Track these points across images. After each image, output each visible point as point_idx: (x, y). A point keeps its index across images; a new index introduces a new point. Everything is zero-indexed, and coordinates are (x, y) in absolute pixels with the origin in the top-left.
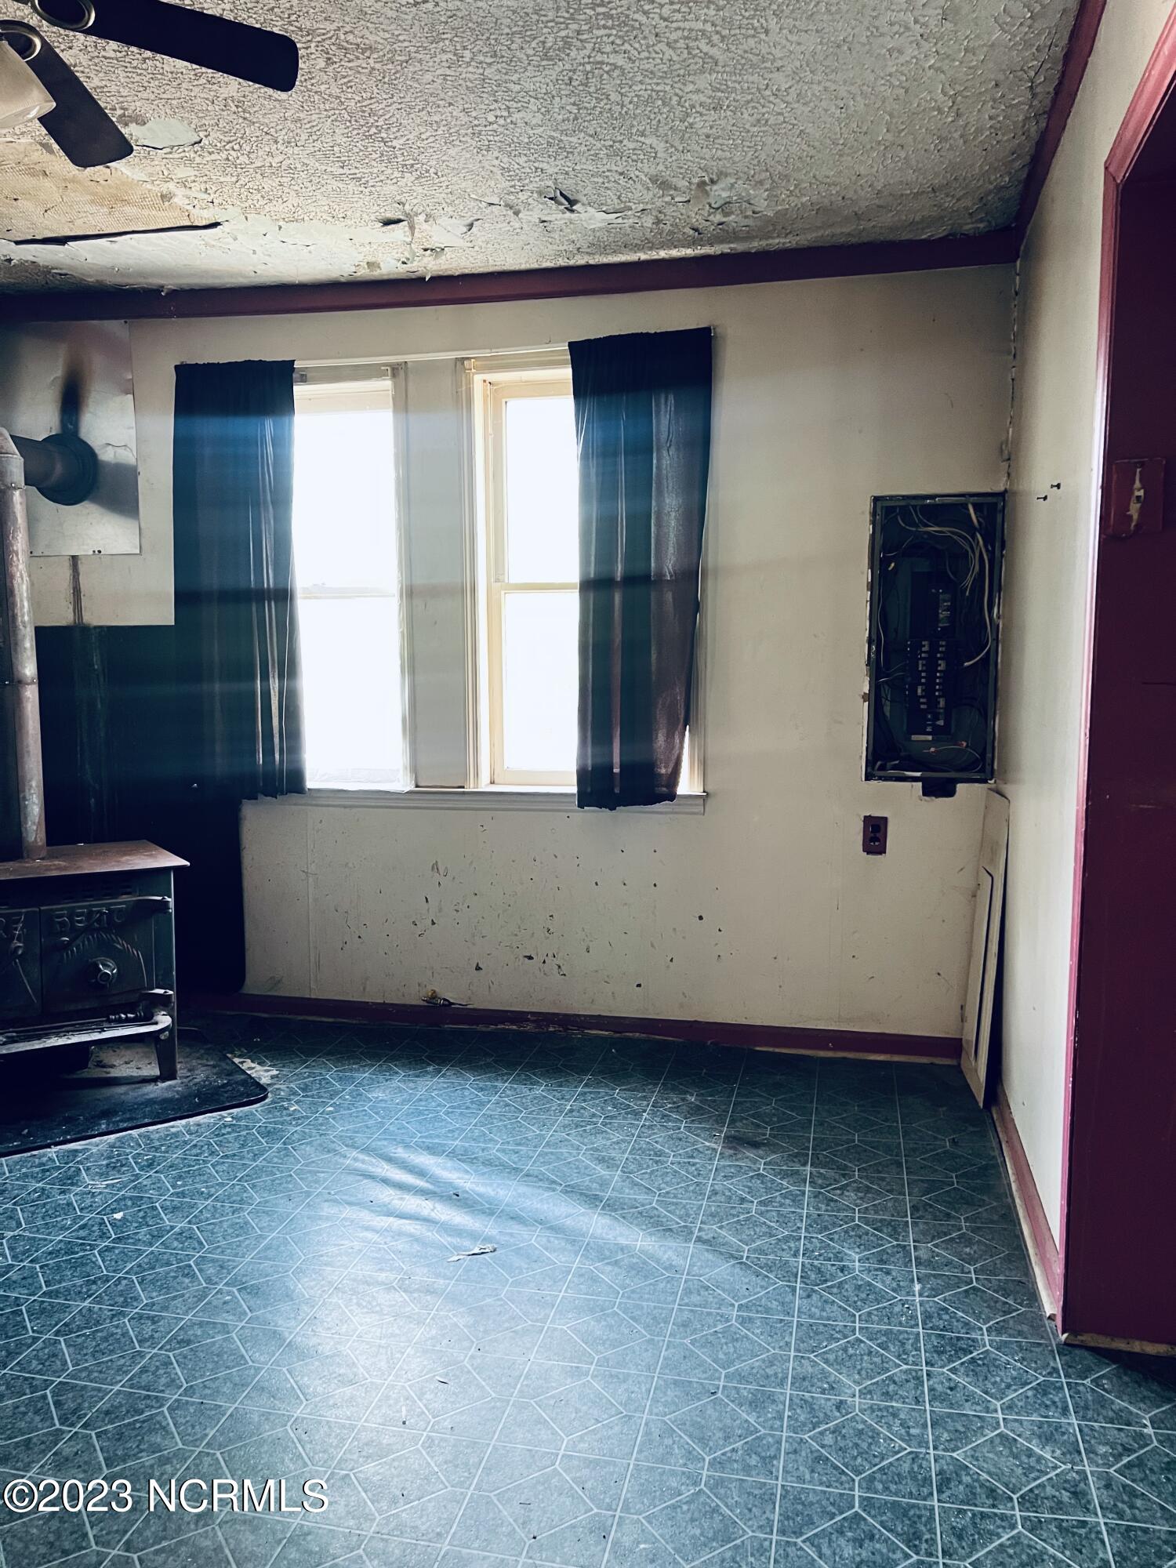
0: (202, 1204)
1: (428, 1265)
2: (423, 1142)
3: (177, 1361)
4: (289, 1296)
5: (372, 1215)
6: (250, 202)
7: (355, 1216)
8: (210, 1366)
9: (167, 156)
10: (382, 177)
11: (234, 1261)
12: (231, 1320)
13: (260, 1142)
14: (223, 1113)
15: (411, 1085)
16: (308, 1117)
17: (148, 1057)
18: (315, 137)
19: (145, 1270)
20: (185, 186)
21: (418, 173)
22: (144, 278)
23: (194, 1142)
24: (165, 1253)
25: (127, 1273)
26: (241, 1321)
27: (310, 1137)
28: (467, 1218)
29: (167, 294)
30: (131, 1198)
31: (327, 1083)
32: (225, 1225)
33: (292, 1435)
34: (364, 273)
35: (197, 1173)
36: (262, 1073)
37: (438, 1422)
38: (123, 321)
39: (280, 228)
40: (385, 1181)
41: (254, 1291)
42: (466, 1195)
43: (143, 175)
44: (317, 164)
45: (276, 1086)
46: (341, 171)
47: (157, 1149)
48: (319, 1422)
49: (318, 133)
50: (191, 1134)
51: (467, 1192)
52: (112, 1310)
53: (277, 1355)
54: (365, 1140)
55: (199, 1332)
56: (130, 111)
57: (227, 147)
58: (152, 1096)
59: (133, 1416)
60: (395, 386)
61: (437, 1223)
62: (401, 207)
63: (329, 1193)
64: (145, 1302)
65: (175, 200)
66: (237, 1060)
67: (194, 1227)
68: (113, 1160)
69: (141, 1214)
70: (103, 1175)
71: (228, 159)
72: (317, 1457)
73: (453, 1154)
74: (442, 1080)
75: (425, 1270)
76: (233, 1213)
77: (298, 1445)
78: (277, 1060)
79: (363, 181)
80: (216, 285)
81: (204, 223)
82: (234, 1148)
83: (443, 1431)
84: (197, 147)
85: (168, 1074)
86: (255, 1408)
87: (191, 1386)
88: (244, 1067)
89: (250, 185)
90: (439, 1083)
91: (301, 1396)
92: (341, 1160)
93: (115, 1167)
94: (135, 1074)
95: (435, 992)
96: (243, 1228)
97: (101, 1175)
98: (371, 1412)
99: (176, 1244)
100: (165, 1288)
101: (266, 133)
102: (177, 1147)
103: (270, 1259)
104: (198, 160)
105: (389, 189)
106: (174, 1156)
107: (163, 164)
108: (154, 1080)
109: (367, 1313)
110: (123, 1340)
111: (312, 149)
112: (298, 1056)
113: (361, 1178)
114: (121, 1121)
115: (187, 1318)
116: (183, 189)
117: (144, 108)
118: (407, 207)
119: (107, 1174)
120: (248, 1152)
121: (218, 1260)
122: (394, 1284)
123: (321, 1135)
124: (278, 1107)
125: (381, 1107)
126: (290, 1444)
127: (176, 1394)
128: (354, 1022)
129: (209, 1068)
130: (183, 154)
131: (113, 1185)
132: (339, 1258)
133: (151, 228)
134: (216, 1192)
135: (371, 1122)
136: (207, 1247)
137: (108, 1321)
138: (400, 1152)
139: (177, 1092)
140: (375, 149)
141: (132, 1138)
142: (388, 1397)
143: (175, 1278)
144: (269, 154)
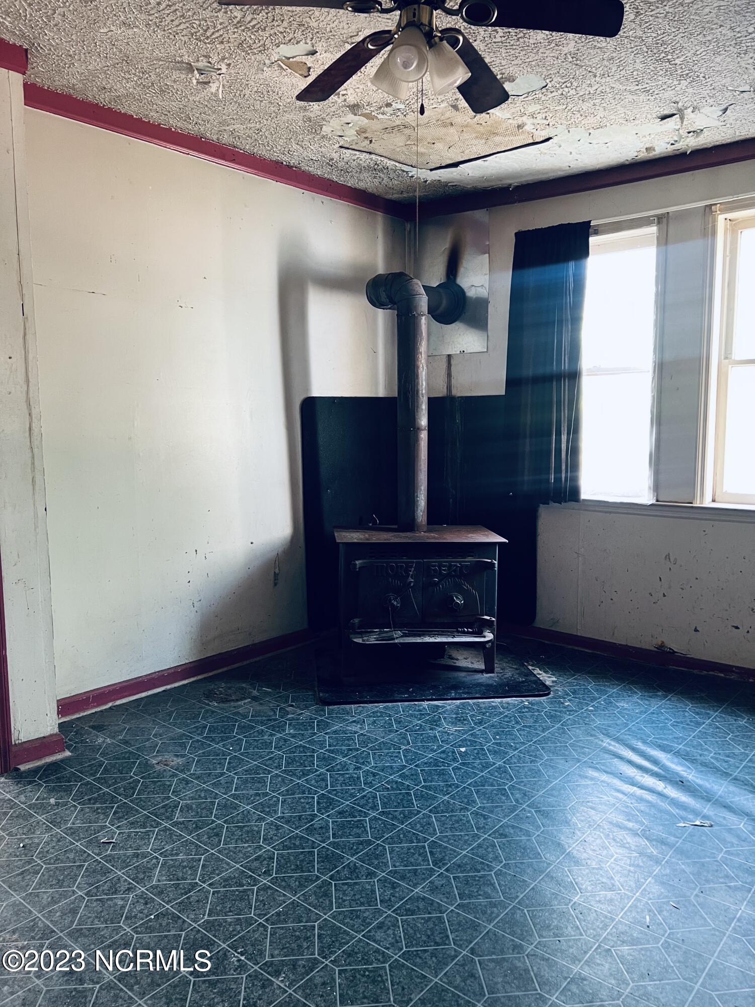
0: (512, 753)
1: (662, 825)
2: (656, 742)
3: (499, 846)
4: (567, 822)
5: (622, 783)
6: (572, 120)
7: (610, 781)
8: (519, 854)
9: (524, 99)
10: (665, 87)
11: (532, 792)
12: (532, 829)
13: (546, 721)
14: (524, 699)
15: (647, 702)
16: (576, 711)
17: (477, 657)
18: (621, 68)
19: (478, 786)
20: (533, 118)
21: (691, 79)
22: (501, 181)
23: (506, 714)
24: (490, 778)
25: (468, 785)
26: (538, 831)
27: (579, 724)
28: (690, 799)
29: (513, 189)
30: (470, 740)
31: (589, 692)
32: (526, 769)
33: (572, 913)
34: (643, 155)
35: (508, 733)
36: (547, 678)
37: (673, 933)
38: (486, 209)
39: (590, 134)
40: (630, 762)
41: (545, 814)
42: (689, 784)
43: (508, 115)
44: (621, 86)
45: (556, 688)
46: (637, 87)
47: (484, 714)
48: (590, 910)
49: (624, 65)
50: (504, 708)
51: (690, 782)
52: (461, 805)
53: (561, 858)
54: (615, 733)
55: (512, 831)
56: (506, 75)
57: (563, 86)
58: (480, 681)
59: (474, 872)
60: (659, 230)
61: (668, 798)
62: (676, 105)
63: (592, 763)
64: (480, 805)
65: (526, 127)
66: (530, 668)
67: (507, 766)
68: (459, 716)
69: (476, 751)
70: (454, 724)
71: (562, 94)
72: (589, 932)
73: (677, 754)
74: (668, 702)
75: (661, 828)
76: (531, 763)
77: (576, 920)
78: (556, 671)
79: (651, 91)
80: (543, 179)
81: (541, 139)
82: (530, 722)
83: (676, 940)
84: (544, 90)
85: (489, 669)
86: (548, 888)
87: (508, 864)
88: (535, 672)
89: (574, 109)
90: (666, 704)
91: (577, 889)
92: (600, 742)
93: (460, 720)
94: (470, 666)
95: (663, 642)
96: (538, 773)
97: (452, 723)
98: (625, 913)
99: (496, 774)
100: (490, 799)
101: (590, 72)
102: (495, 715)
103: (555, 797)
104: (544, 98)
105: (669, 94)
106: (494, 720)
107: (521, 105)
108: (481, 671)
109: (620, 846)
110: (467, 825)
111: (619, 77)
112: (569, 671)
113: (612, 756)
114: (463, 693)
115: (505, 821)
116: (532, 119)
117: (515, 71)
118: (680, 104)
119: (456, 723)
120: (539, 726)
121: (522, 790)
122: (639, 832)
123: (586, 724)
124: (557, 701)
125: (626, 713)
126: (571, 918)
127: (498, 866)
128: (606, 655)
129: (513, 669)
130: (534, 97)
131: (459, 731)
132: (600, 806)
133: (509, 148)
134: (520, 747)
135: (619, 722)
136: (515, 780)
137: (458, 811)
138: (640, 745)
139: (495, 681)
140: (662, 68)
141: (469, 704)
142: (636, 907)
143: (497, 795)
144: (590, 85)
